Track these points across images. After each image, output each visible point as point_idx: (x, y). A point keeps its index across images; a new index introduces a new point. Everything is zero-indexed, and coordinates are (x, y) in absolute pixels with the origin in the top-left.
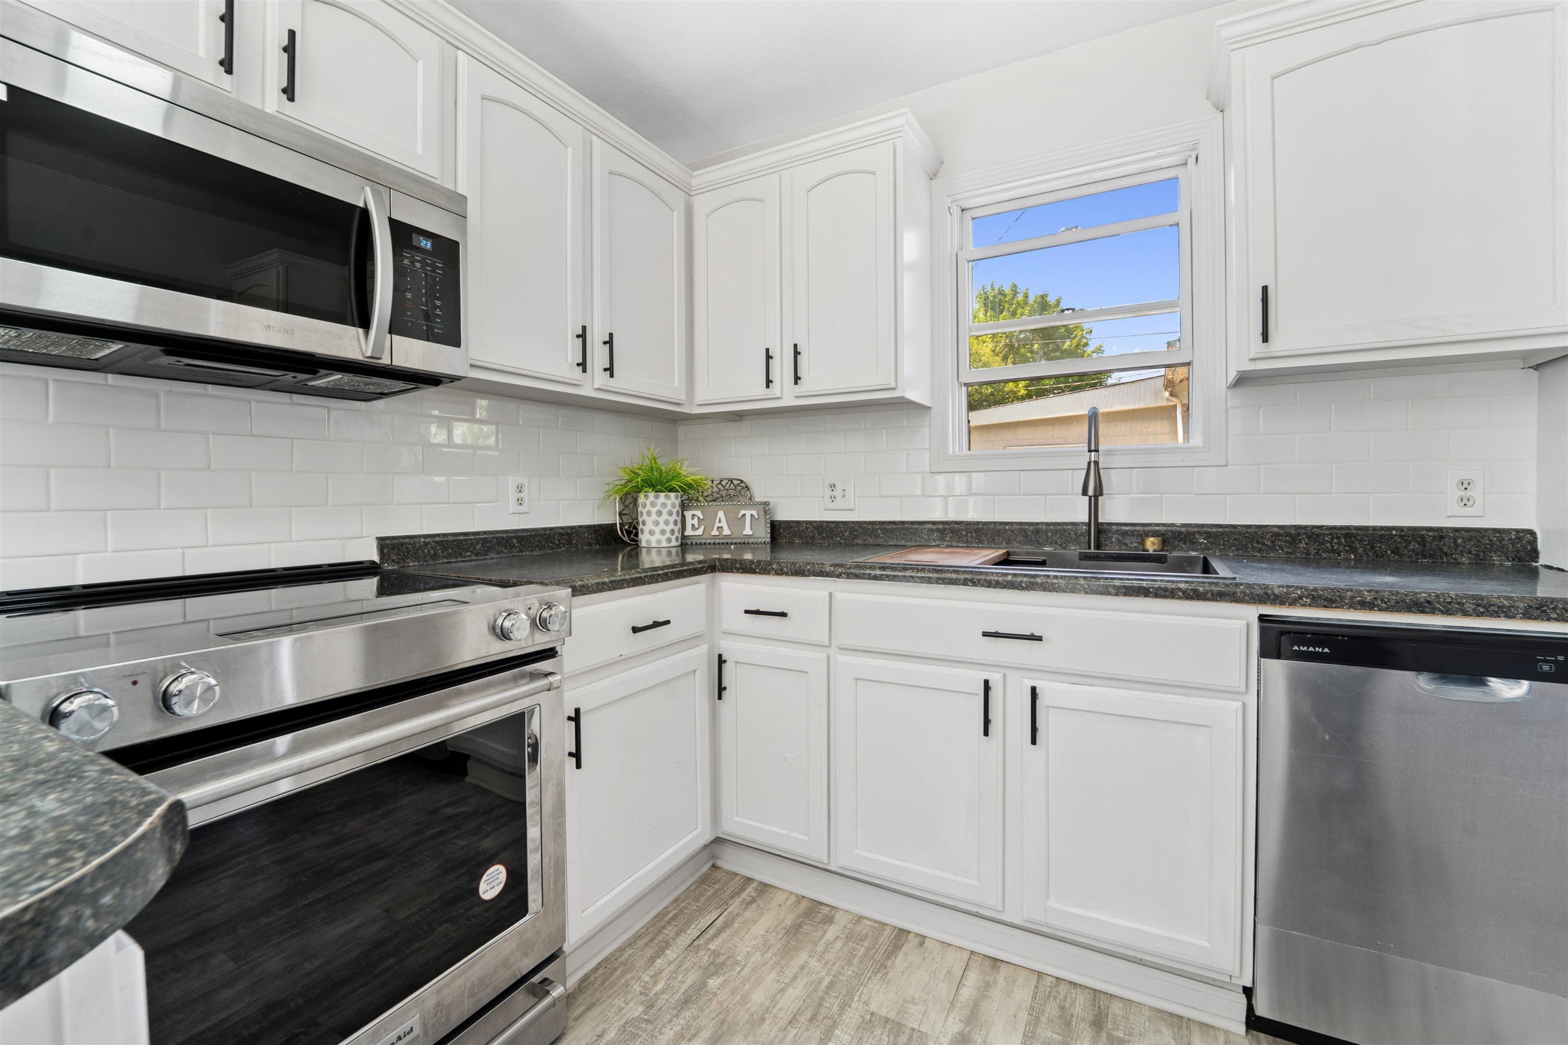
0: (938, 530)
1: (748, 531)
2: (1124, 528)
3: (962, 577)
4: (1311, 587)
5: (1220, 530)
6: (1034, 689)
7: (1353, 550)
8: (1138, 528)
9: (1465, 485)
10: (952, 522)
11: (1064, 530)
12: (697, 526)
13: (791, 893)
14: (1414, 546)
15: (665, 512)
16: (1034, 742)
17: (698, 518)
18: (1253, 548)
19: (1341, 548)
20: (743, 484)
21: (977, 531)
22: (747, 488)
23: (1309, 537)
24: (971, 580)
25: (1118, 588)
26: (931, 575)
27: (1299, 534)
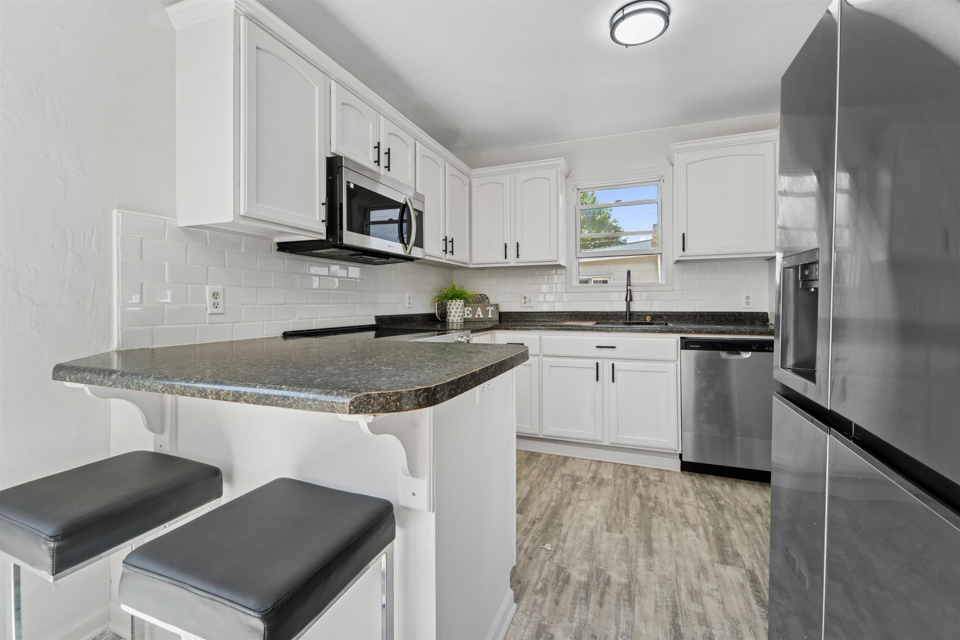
0: (569, 315)
1: (490, 316)
2: (639, 313)
3: (588, 328)
4: (694, 328)
5: (671, 313)
6: (613, 364)
7: (714, 320)
8: (644, 313)
9: (748, 298)
10: (575, 312)
11: (617, 314)
12: (469, 314)
13: (522, 451)
14: (732, 318)
15: (459, 308)
16: (613, 381)
17: (470, 311)
18: (682, 320)
19: (710, 319)
20: (486, 297)
21: (585, 315)
22: (487, 298)
23: (700, 316)
24: (592, 329)
25: (639, 330)
26: (578, 328)
27: (697, 315)
